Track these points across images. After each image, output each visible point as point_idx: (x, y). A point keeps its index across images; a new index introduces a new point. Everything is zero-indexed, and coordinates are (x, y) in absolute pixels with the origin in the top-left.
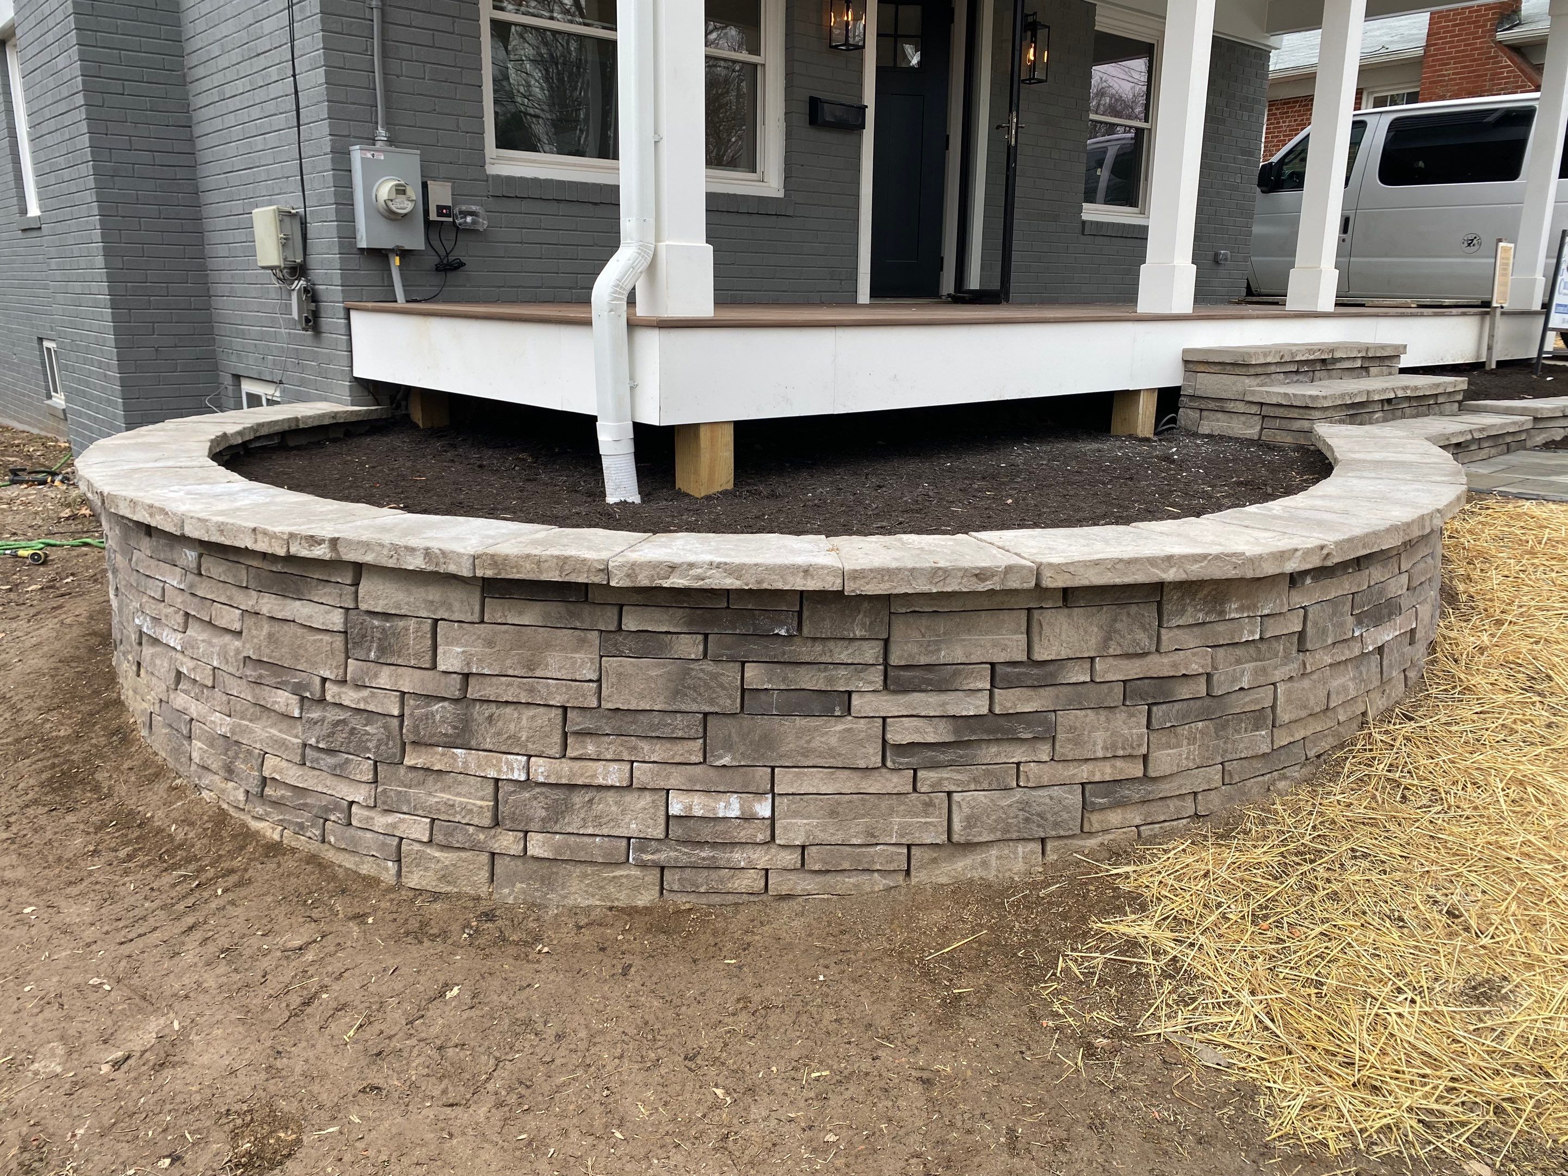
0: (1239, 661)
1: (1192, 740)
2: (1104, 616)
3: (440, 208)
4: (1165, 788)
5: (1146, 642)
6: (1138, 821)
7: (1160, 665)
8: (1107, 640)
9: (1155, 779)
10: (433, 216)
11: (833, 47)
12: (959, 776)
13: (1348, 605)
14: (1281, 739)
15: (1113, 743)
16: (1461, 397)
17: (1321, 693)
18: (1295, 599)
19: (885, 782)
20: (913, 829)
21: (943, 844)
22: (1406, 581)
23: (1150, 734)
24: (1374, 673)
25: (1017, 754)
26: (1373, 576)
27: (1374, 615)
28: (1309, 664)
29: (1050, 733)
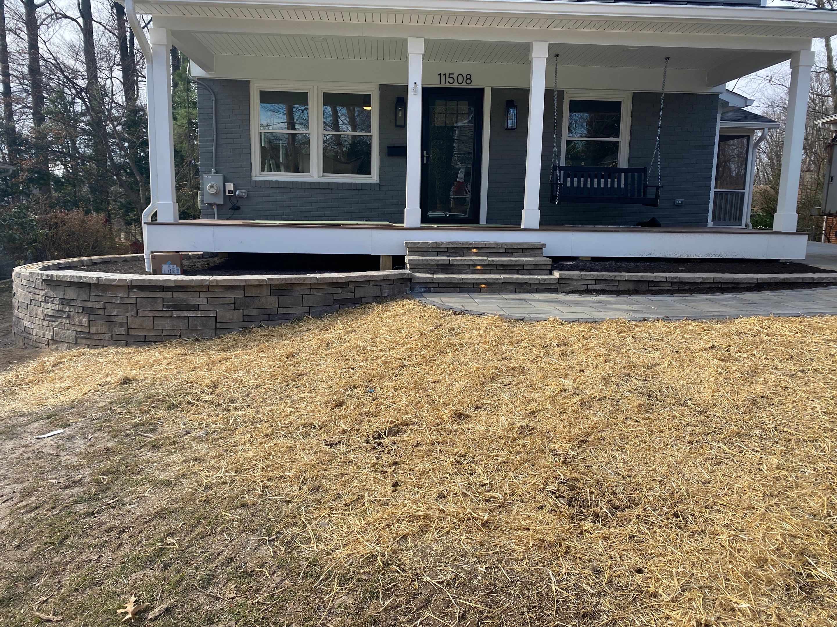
0: (114, 308)
1: (102, 326)
2: (77, 290)
3: (230, 192)
4: (95, 337)
5: (85, 297)
6: (89, 343)
7: (90, 305)
8: (78, 296)
9: (93, 334)
10: (227, 194)
11: (397, 126)
12: (55, 324)
13: (160, 301)
14: (132, 332)
15: (80, 322)
16: (549, 268)
17: (149, 323)
18: (132, 294)
19: (45, 323)
20: (49, 335)
21: (53, 340)
22: (205, 301)
23: (89, 321)
24: (182, 324)
25: (64, 321)
26: (176, 295)
27: (177, 307)
28: (141, 314)
29: (69, 317)
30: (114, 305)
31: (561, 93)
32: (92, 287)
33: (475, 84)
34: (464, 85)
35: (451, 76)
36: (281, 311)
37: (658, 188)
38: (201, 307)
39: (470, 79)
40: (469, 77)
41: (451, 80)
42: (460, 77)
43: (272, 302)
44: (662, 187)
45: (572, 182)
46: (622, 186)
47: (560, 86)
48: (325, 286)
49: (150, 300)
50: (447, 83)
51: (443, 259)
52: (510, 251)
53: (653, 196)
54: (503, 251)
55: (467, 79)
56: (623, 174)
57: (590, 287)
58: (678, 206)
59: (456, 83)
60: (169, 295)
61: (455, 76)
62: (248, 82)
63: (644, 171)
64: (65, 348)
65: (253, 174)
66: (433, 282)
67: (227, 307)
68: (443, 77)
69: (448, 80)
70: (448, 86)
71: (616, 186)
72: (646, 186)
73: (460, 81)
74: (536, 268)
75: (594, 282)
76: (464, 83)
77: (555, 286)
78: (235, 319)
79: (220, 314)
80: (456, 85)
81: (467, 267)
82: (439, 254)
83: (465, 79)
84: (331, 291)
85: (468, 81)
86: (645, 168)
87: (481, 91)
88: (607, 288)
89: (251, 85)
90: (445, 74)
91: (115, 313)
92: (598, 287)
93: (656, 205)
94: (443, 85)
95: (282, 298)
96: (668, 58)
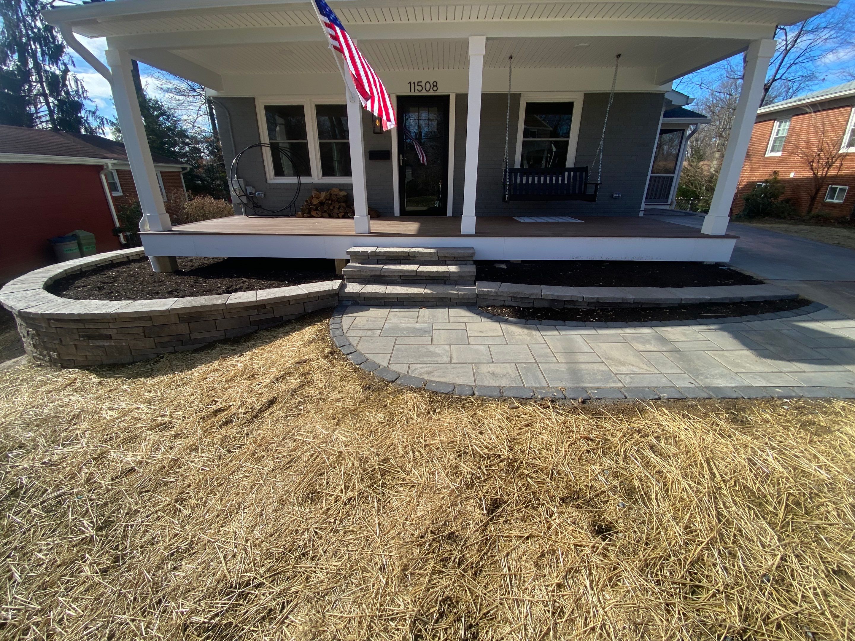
13: (75, 331)
14: (63, 357)
16: (474, 278)
22: (115, 331)
26: (87, 326)
27: (91, 337)
28: (64, 342)
30: (42, 333)
31: (518, 96)
33: (441, 91)
34: (431, 93)
35: (420, 84)
36: (194, 336)
37: (597, 184)
38: (113, 337)
39: (436, 86)
40: (435, 85)
41: (420, 88)
42: (428, 85)
43: (183, 328)
44: (601, 183)
46: (565, 184)
49: (67, 330)
50: (417, 91)
53: (593, 192)
55: (434, 86)
56: (566, 173)
58: (616, 198)
59: (424, 91)
60: (81, 326)
61: (423, 84)
62: (253, 99)
63: (586, 169)
65: (269, 178)
67: (137, 336)
68: (413, 86)
69: (417, 88)
70: (417, 94)
71: (560, 182)
72: (586, 184)
73: (428, 88)
75: (510, 299)
76: (431, 91)
77: (474, 301)
78: (148, 346)
79: (132, 342)
80: (424, 93)
82: (378, 261)
83: (432, 86)
85: (435, 88)
86: (587, 167)
87: (447, 97)
89: (256, 101)
90: (414, 83)
93: (594, 200)
94: (413, 93)
95: (192, 325)
96: (619, 56)
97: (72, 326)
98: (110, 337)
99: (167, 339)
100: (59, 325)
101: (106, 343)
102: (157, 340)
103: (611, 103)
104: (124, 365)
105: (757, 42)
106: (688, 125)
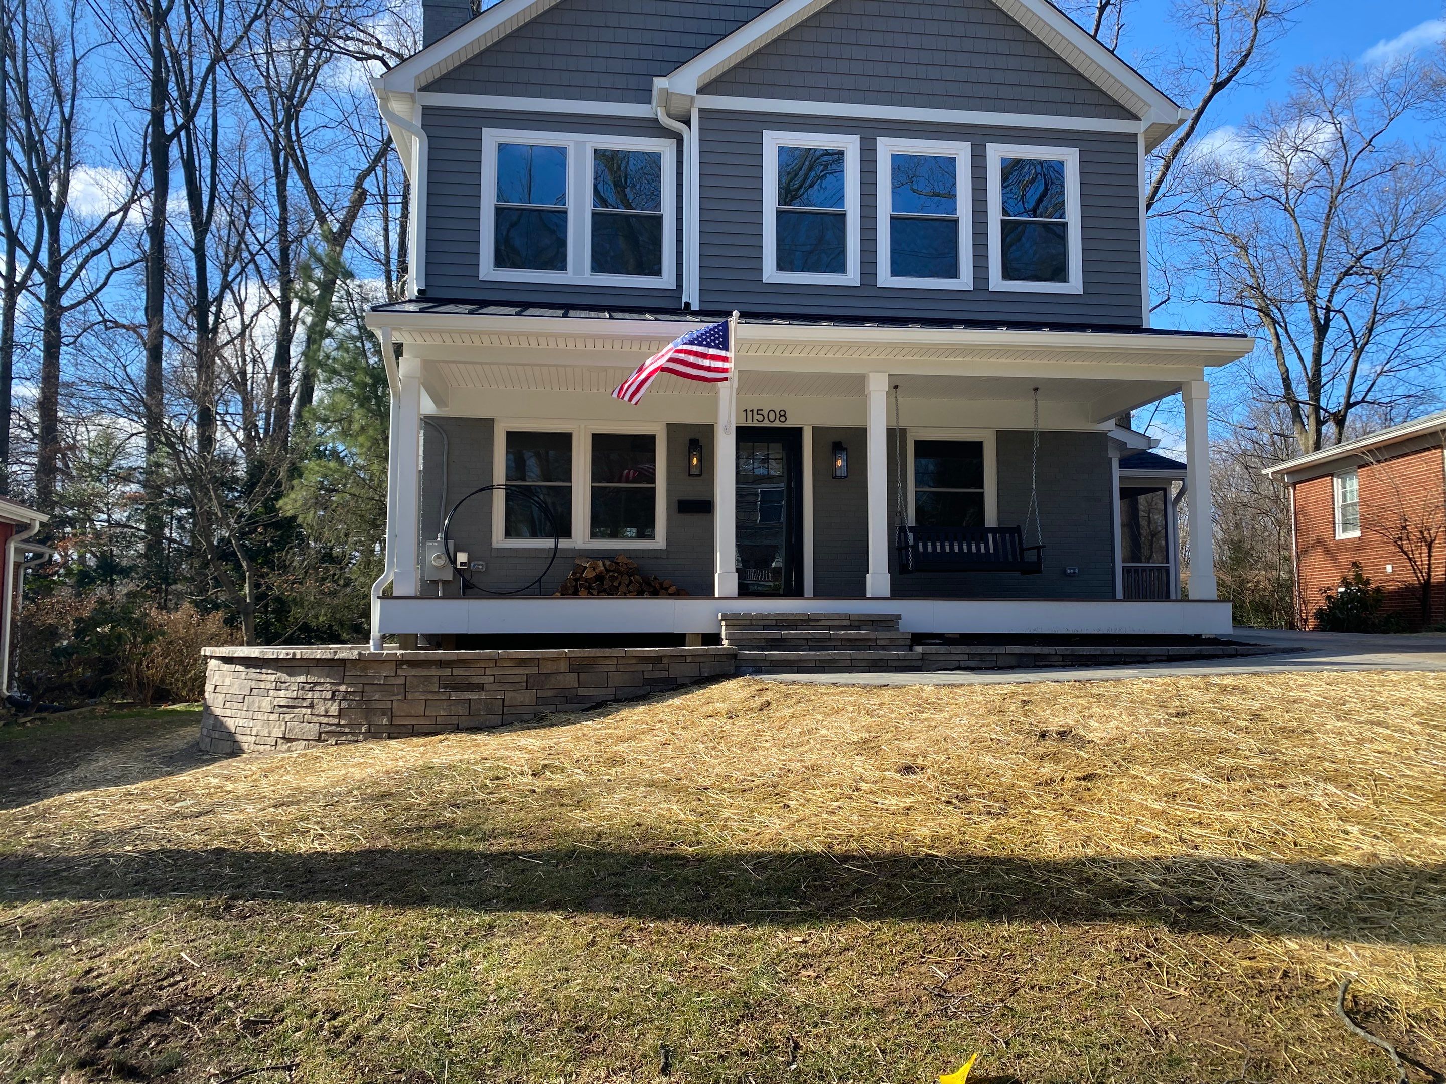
0: (376, 691)
1: (357, 715)
2: (328, 669)
3: (462, 564)
4: (347, 730)
5: (337, 679)
6: (337, 739)
7: (344, 687)
8: (327, 678)
9: (344, 725)
10: (458, 566)
11: (690, 475)
12: (288, 717)
13: (436, 680)
14: (397, 721)
15: (326, 711)
16: (908, 642)
17: (421, 710)
18: (400, 672)
19: (274, 717)
20: (278, 732)
21: (284, 738)
22: (491, 679)
23: (340, 710)
24: (461, 710)
25: (304, 711)
26: (455, 672)
27: (456, 688)
28: (410, 697)
29: (311, 706)
30: (375, 687)
31: (903, 432)
32: (348, 665)
33: (791, 422)
34: (777, 424)
35: (760, 412)
36: (582, 692)
37: (1038, 548)
38: (487, 687)
39: (784, 416)
40: (783, 414)
41: (760, 418)
42: (772, 414)
43: (571, 680)
44: (1044, 546)
45: (925, 547)
46: (992, 551)
47: (903, 424)
48: (633, 662)
49: (422, 679)
50: (755, 421)
51: (774, 634)
52: (857, 624)
53: (1035, 559)
54: (847, 623)
55: (781, 415)
56: (990, 535)
57: (962, 664)
58: (1070, 575)
59: (766, 421)
60: (447, 672)
61: (765, 413)
62: (493, 420)
63: (1018, 530)
64: (302, 747)
65: (494, 540)
66: (765, 659)
67: (518, 687)
68: (750, 414)
69: (756, 417)
70: (756, 424)
71: (983, 550)
72: (1022, 550)
73: (772, 418)
74: (893, 644)
75: (966, 657)
76: (777, 421)
77: (919, 663)
78: (527, 702)
79: (509, 695)
80: (766, 424)
81: (804, 642)
82: (766, 627)
83: (778, 415)
84: (641, 668)
85: (783, 419)
86: (1019, 527)
87: (798, 431)
88: (983, 665)
89: (496, 424)
90: (751, 411)
91: (377, 697)
92: (972, 664)
93: (1039, 571)
94: (750, 424)
95: (582, 675)
96: (1036, 389)
97: (434, 672)
98: (480, 687)
99: (549, 694)
100: (414, 672)
101: (474, 696)
102: (540, 693)
103: (1036, 443)
104: (494, 727)
105: (1188, 383)
106: (1169, 481)
